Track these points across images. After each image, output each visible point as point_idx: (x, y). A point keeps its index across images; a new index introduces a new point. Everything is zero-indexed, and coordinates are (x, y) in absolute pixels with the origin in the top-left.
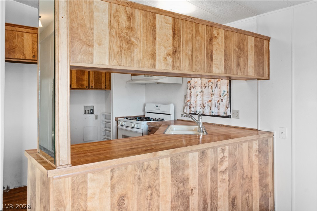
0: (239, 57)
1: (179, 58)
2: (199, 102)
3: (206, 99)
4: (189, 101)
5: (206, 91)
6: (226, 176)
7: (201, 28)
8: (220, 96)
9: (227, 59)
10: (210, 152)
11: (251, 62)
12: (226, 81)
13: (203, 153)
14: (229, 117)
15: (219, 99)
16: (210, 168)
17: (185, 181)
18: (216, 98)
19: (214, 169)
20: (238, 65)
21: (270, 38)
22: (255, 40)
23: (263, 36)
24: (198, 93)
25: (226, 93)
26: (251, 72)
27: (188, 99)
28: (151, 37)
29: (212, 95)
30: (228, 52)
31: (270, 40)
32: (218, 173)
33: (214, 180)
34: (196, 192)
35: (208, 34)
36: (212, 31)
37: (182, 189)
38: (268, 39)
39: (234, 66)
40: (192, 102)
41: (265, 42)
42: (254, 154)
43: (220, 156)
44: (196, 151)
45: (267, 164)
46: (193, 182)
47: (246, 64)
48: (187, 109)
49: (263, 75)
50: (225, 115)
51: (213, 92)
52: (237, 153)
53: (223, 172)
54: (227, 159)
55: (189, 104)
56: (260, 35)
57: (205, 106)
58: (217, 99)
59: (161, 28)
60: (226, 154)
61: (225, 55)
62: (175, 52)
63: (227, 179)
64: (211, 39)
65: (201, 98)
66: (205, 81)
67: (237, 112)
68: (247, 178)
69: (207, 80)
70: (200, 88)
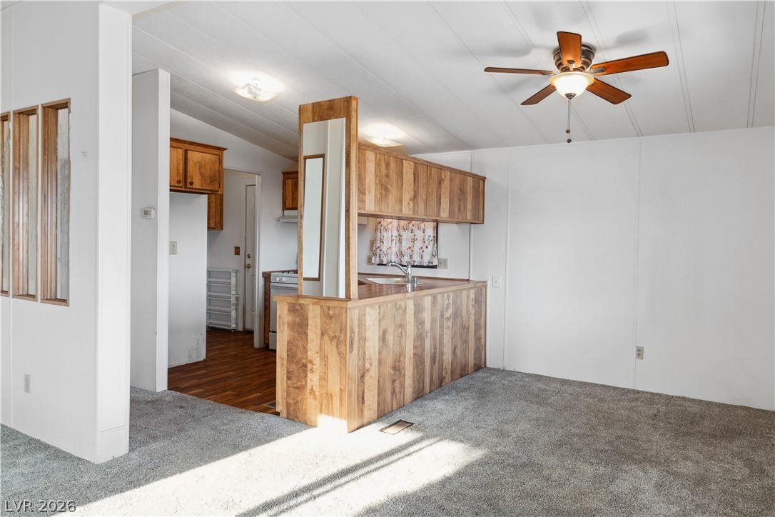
0: (460, 200)
1: (417, 203)
2: (395, 249)
3: (405, 245)
4: (379, 247)
5: (405, 235)
6: (450, 324)
7: (434, 171)
8: (424, 242)
9: (451, 203)
10: (439, 297)
11: (469, 206)
12: (432, 225)
13: (434, 297)
14: (435, 267)
15: (421, 245)
16: (439, 314)
17: (422, 323)
18: (418, 244)
19: (442, 316)
20: (459, 209)
21: (485, 178)
22: (473, 181)
23: (480, 176)
24: (394, 237)
25: (432, 238)
26: (469, 217)
27: (378, 245)
28: (400, 184)
29: (414, 240)
30: (452, 195)
31: (486, 180)
32: (445, 320)
33: (442, 327)
34: (429, 335)
35: (438, 177)
36: (441, 174)
37: (421, 331)
38: (484, 179)
39: (456, 209)
40: (384, 249)
41: (481, 182)
42: (471, 303)
43: (446, 302)
44: (430, 295)
45: (481, 315)
46: (428, 326)
47: (465, 208)
48: (376, 258)
49: (478, 219)
50: (430, 264)
51: (416, 237)
52: (458, 300)
53: (448, 319)
54: (451, 306)
55: (378, 251)
56: (477, 175)
57: (404, 253)
58: (419, 246)
59: (406, 174)
60: (451, 301)
61: (450, 198)
62: (415, 197)
63: (451, 326)
64: (440, 182)
65: (398, 244)
66: (403, 223)
67: (445, 261)
68: (465, 328)
69: (406, 222)
70: (396, 231)
